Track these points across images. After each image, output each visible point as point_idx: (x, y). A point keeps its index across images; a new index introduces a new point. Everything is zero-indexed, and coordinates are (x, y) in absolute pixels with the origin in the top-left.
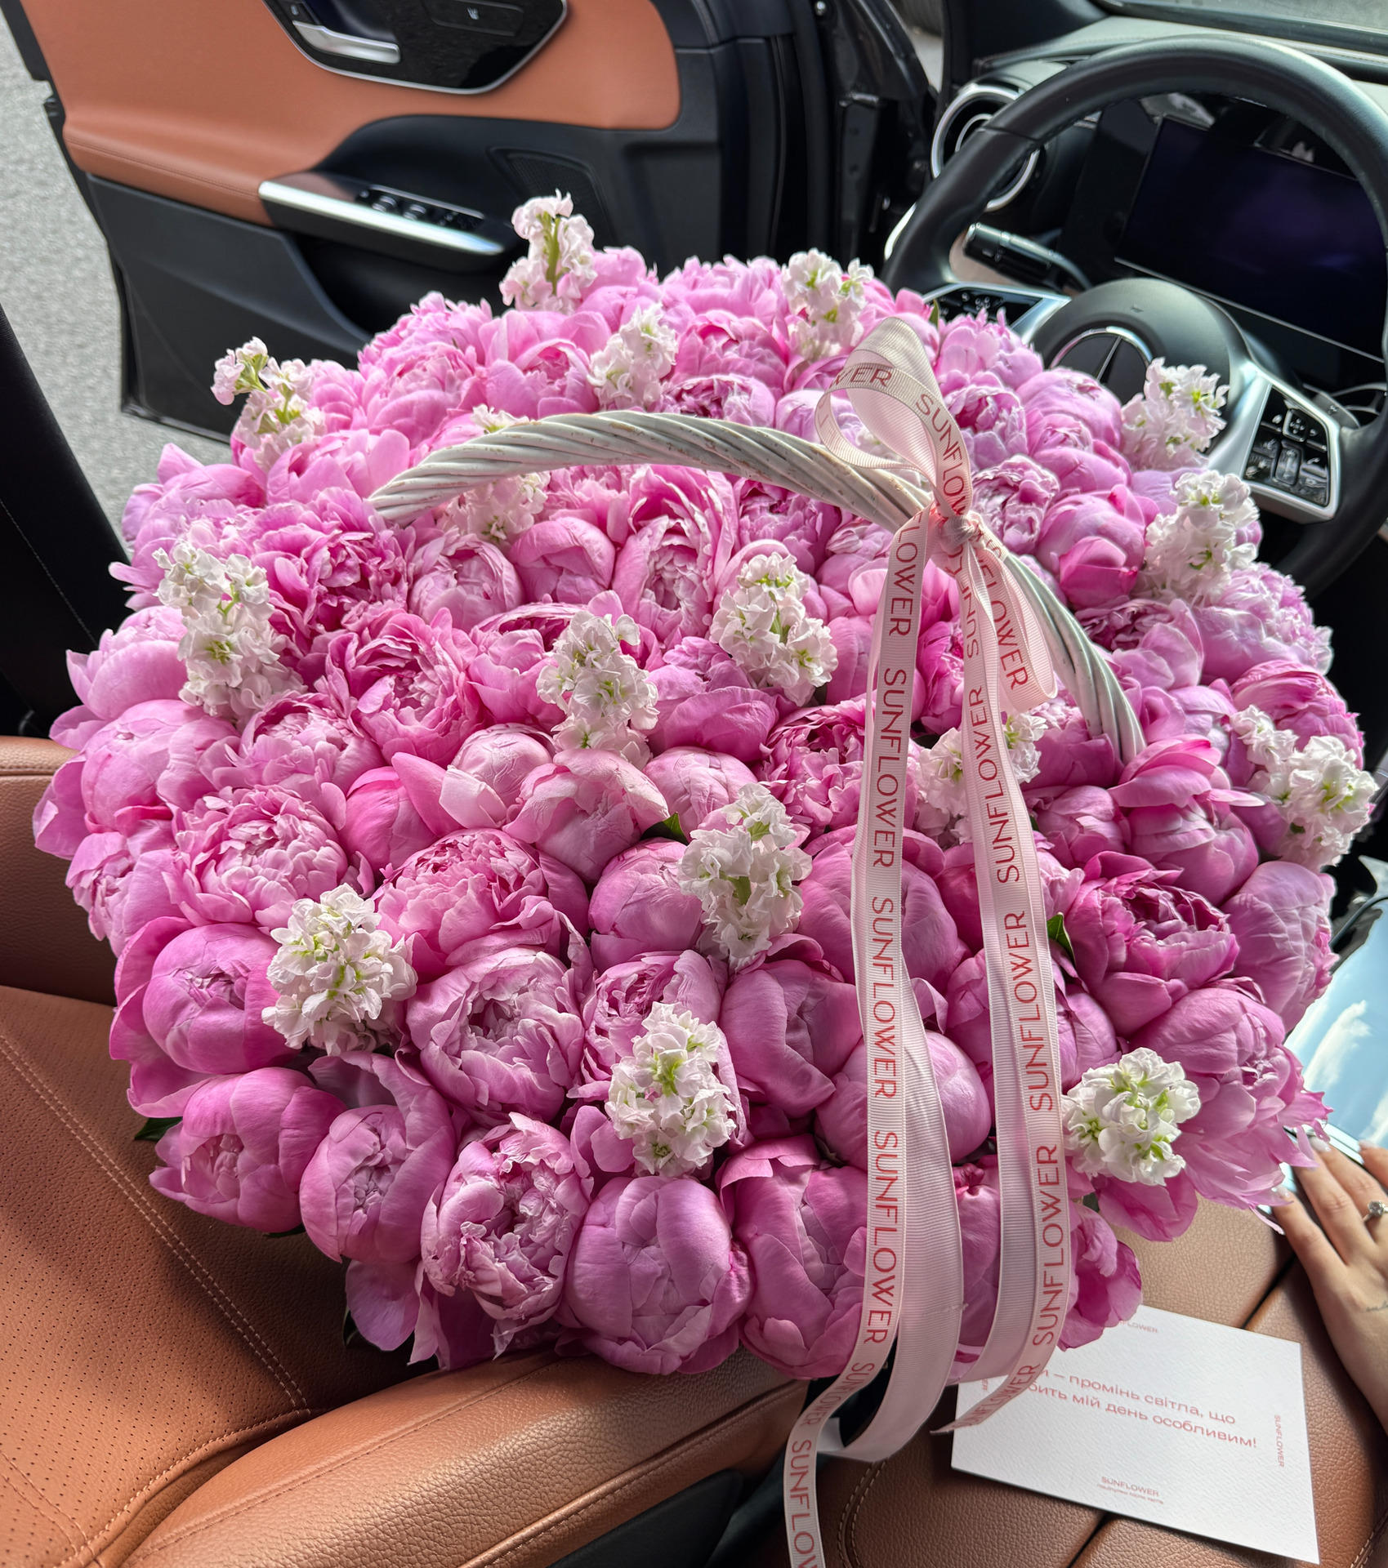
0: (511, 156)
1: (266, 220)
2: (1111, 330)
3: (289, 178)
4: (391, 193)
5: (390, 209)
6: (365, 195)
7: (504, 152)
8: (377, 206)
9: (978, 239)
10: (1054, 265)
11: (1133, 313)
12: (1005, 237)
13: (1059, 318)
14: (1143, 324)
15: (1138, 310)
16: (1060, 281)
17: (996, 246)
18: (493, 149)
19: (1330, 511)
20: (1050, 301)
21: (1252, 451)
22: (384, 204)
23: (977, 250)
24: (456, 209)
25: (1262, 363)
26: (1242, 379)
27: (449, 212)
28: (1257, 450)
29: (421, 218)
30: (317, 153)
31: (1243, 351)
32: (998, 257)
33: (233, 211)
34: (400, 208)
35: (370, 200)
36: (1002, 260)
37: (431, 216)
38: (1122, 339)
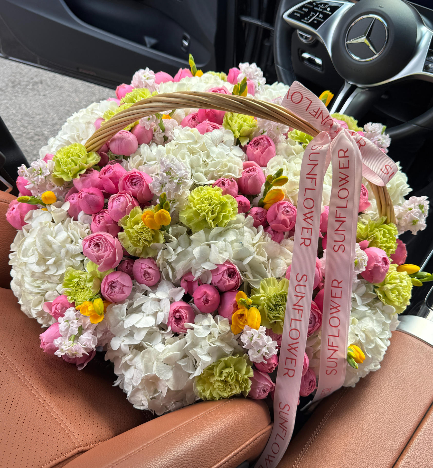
2: (371, 16)
11: (380, 8)
13: (351, 11)
14: (383, 12)
15: (382, 7)
20: (346, 4)
21: (426, 60)
25: (428, 26)
26: (422, 33)
31: (421, 22)
38: (375, 19)
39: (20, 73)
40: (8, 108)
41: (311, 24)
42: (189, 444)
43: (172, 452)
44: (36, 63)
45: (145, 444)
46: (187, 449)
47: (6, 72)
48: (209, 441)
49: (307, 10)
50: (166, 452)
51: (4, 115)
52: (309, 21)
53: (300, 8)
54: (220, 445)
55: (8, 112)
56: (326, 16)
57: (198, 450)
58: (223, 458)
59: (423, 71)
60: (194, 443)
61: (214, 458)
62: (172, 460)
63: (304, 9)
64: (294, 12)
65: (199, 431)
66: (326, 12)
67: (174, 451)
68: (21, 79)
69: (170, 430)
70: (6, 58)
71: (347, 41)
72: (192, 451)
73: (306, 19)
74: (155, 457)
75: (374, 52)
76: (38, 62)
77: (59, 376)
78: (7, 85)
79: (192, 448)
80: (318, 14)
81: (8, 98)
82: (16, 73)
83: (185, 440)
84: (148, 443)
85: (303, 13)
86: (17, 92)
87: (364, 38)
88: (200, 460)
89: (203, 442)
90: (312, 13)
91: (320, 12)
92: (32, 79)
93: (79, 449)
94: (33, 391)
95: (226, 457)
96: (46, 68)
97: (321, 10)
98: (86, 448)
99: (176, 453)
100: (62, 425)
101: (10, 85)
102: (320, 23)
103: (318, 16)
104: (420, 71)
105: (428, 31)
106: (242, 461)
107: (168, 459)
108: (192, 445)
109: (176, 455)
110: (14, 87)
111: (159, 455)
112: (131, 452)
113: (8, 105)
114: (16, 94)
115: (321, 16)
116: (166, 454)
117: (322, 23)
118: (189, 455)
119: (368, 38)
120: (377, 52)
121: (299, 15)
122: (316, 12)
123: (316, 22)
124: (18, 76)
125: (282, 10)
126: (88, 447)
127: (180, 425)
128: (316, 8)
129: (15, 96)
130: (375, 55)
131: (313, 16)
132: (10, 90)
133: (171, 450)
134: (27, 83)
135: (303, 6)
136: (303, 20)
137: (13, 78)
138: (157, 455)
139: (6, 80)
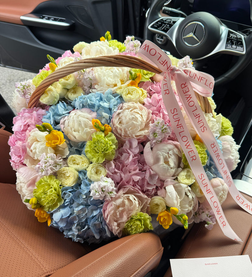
0: (70, 7)
1: (22, 23)
2: (195, 22)
3: (26, 15)
4: (47, 16)
5: (47, 19)
6: (41, 17)
7: (68, 6)
8: (44, 19)
9: (164, 10)
10: (180, 13)
11: (199, 18)
12: (170, 9)
14: (201, 20)
16: (182, 16)
17: (169, 11)
18: (66, 6)
19: (244, 53)
20: (181, 19)
22: (46, 18)
23: (165, 12)
24: (60, 18)
27: (59, 19)
28: (227, 43)
29: (53, 20)
30: (31, 10)
31: (221, 24)
32: (169, 13)
33: (15, 23)
34: (49, 19)
35: (43, 18)
36: (170, 13)
37: (55, 20)
38: (197, 24)
39: (13, 75)
40: (7, 93)
41: (163, 30)
42: (114, 264)
43: (103, 271)
44: (20, 68)
45: (87, 267)
46: (113, 268)
47: (5, 75)
48: (126, 262)
49: (160, 23)
50: (100, 271)
51: (6, 97)
52: (162, 29)
53: (157, 23)
54: (133, 263)
55: (7, 95)
56: (171, 26)
57: (120, 268)
58: (136, 271)
59: (225, 49)
60: (117, 264)
61: (130, 272)
62: (104, 275)
63: (159, 23)
64: (153, 25)
65: (119, 256)
66: (170, 23)
67: (105, 269)
68: (14, 78)
69: (102, 257)
70: (5, 67)
71: (183, 36)
72: (116, 269)
73: (160, 28)
74: (93, 275)
75: (199, 41)
76: (21, 67)
77: (34, 230)
78: (6, 82)
79: (116, 266)
80: (166, 25)
81: (7, 88)
82: (11, 76)
83: (112, 262)
84: (89, 266)
85: (159, 25)
86: (12, 85)
87: (193, 34)
88: (122, 274)
89: (123, 263)
90: (163, 25)
91: (168, 24)
92: (19, 78)
93: (47, 274)
94: (17, 241)
95: (137, 270)
96: (26, 70)
97: (168, 23)
98: (51, 273)
99: (106, 271)
100: (36, 260)
101: (8, 81)
102: (168, 30)
103: (167, 26)
104: (223, 49)
105: (225, 29)
106: (147, 272)
107: (101, 275)
108: (116, 265)
109: (106, 272)
110: (10, 82)
111: (95, 273)
112: (78, 273)
113: (7, 92)
114: (12, 86)
115: (168, 26)
116: (100, 272)
117: (169, 29)
118: (115, 271)
119: (194, 34)
120: (200, 41)
121: (156, 26)
122: (165, 24)
123: (166, 29)
124: (12, 77)
125: (147, 24)
126: (53, 272)
127: (108, 253)
128: (165, 22)
129: (11, 87)
130: (199, 42)
131: (164, 26)
132: (8, 84)
133: (103, 269)
134: (17, 80)
135: (158, 21)
136: (158, 29)
137: (9, 78)
138: (94, 273)
139: (6, 79)
